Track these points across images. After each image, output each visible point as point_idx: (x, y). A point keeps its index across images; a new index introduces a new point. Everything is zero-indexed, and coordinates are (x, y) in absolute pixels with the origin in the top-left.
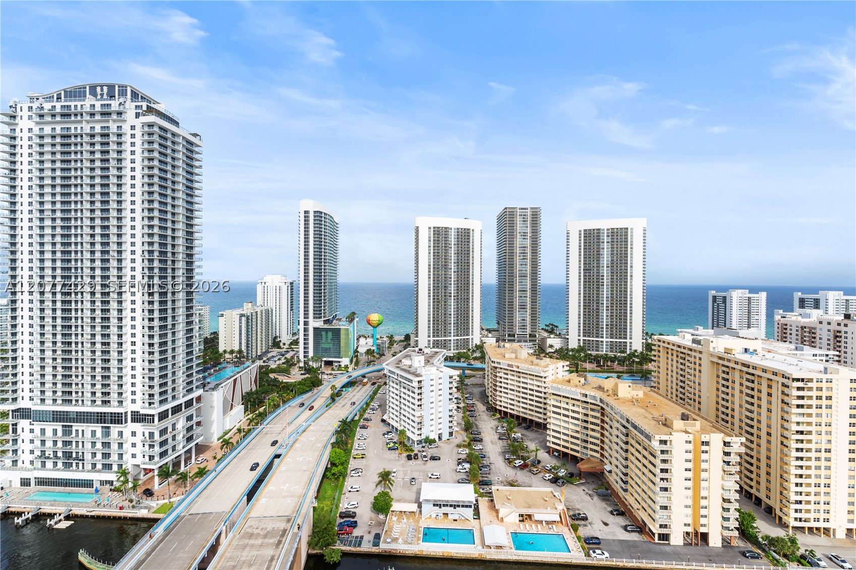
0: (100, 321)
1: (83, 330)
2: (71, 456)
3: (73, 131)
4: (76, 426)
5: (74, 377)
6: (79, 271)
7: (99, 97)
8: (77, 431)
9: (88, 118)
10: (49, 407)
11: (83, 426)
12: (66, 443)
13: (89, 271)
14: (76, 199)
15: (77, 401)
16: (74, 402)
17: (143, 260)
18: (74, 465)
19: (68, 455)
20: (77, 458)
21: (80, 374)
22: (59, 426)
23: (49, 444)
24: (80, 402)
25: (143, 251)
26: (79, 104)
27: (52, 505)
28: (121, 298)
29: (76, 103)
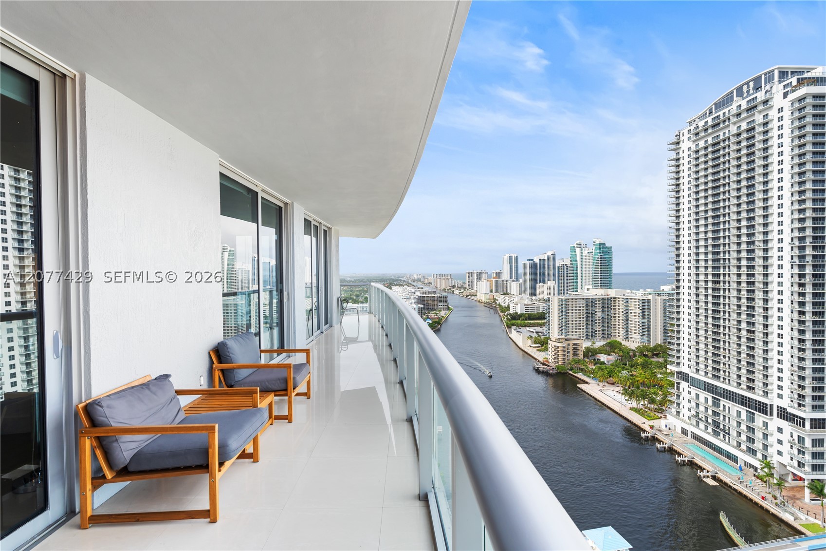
0: (746, 309)
1: (729, 316)
2: (719, 427)
3: (721, 137)
4: (723, 402)
5: (722, 357)
6: (727, 261)
7: (745, 95)
8: (724, 406)
9: (735, 119)
10: (701, 377)
11: (729, 403)
12: (715, 413)
13: (736, 262)
14: (724, 197)
15: (724, 379)
16: (722, 379)
17: (792, 248)
18: (722, 435)
19: (716, 424)
20: (723, 430)
21: (727, 355)
22: (710, 396)
23: (702, 408)
24: (727, 381)
25: (792, 239)
26: (726, 110)
27: (703, 461)
28: (767, 288)
29: (723, 111)
